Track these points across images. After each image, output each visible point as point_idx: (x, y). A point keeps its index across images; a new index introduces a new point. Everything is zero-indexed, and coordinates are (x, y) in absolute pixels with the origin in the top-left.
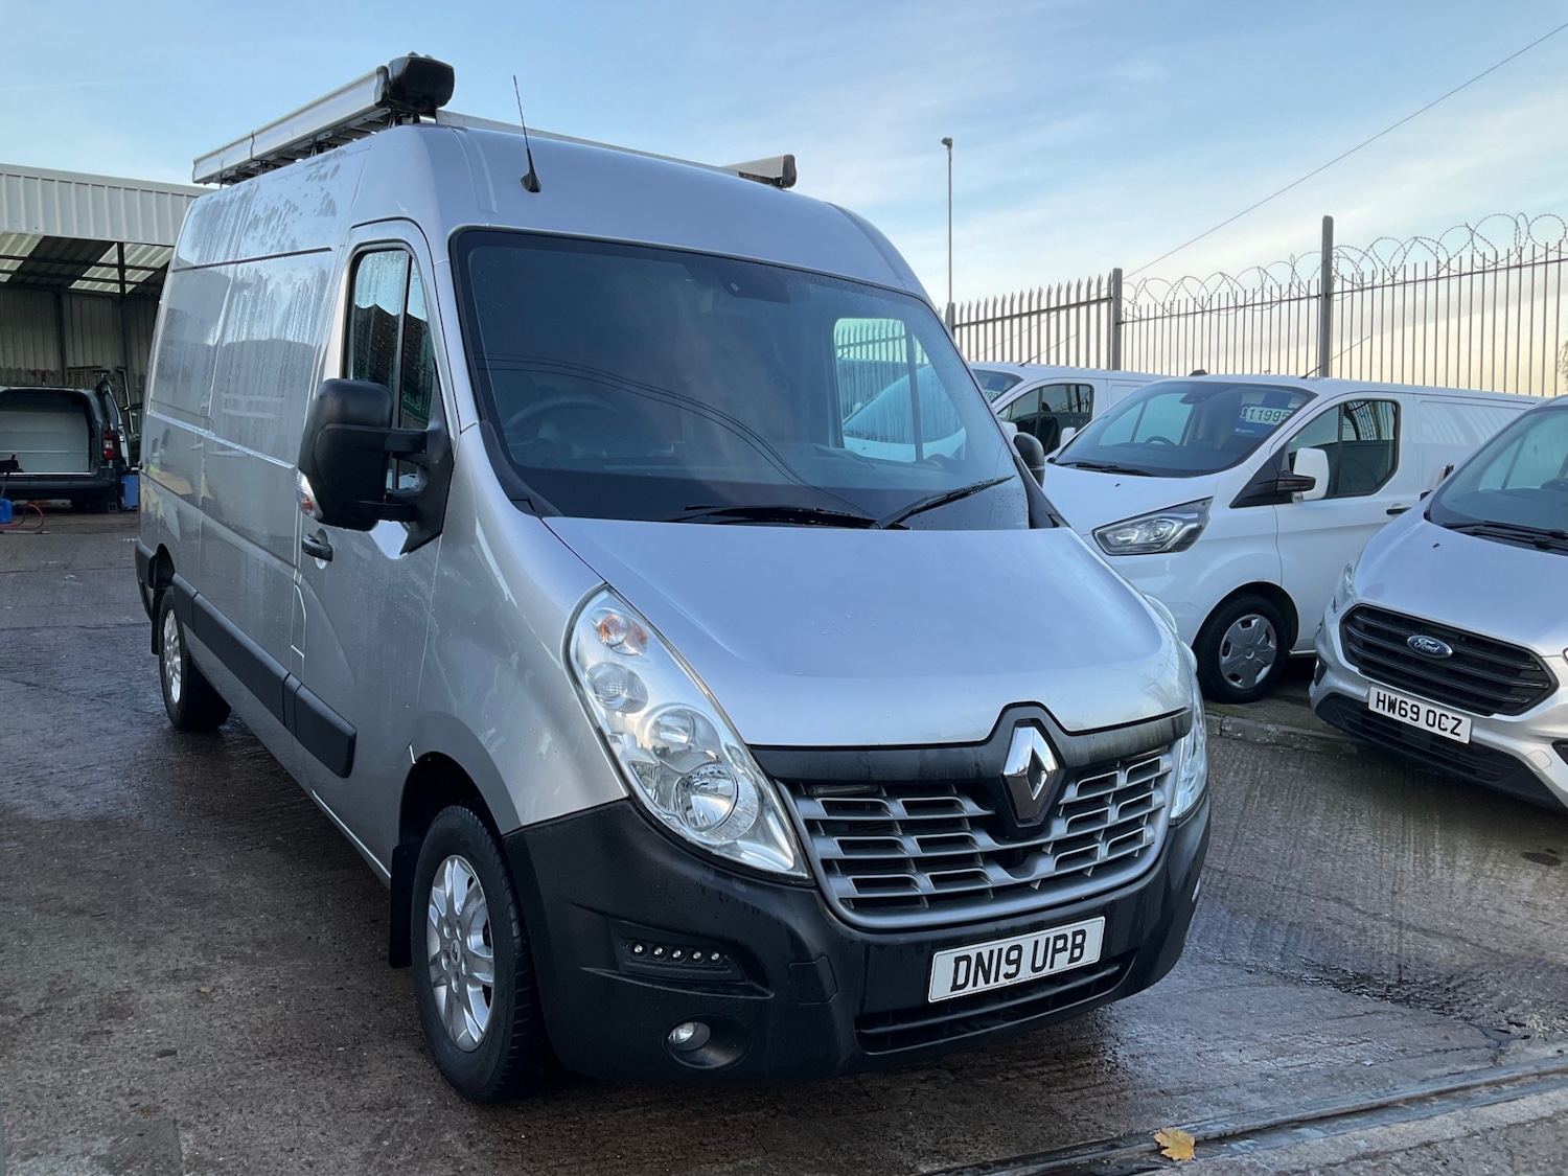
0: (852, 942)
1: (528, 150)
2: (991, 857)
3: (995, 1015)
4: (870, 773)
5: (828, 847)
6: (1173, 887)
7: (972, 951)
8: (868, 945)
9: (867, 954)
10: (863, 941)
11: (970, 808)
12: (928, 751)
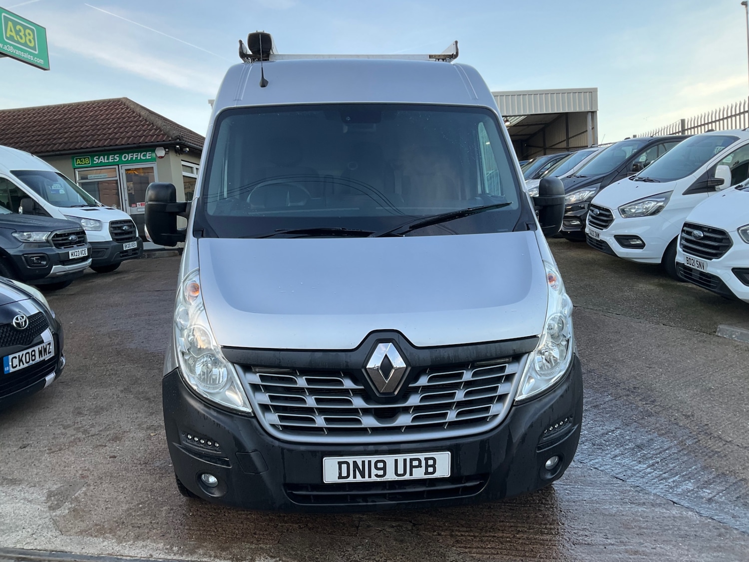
0: (273, 446)
1: (262, 68)
2: (366, 411)
3: (384, 496)
4: (280, 362)
5: (264, 398)
6: (514, 441)
7: (350, 459)
8: (283, 449)
9: (282, 453)
10: (279, 447)
11: (348, 384)
12: (316, 353)
